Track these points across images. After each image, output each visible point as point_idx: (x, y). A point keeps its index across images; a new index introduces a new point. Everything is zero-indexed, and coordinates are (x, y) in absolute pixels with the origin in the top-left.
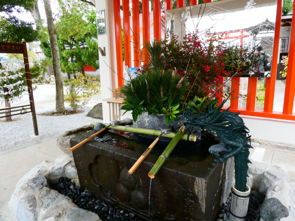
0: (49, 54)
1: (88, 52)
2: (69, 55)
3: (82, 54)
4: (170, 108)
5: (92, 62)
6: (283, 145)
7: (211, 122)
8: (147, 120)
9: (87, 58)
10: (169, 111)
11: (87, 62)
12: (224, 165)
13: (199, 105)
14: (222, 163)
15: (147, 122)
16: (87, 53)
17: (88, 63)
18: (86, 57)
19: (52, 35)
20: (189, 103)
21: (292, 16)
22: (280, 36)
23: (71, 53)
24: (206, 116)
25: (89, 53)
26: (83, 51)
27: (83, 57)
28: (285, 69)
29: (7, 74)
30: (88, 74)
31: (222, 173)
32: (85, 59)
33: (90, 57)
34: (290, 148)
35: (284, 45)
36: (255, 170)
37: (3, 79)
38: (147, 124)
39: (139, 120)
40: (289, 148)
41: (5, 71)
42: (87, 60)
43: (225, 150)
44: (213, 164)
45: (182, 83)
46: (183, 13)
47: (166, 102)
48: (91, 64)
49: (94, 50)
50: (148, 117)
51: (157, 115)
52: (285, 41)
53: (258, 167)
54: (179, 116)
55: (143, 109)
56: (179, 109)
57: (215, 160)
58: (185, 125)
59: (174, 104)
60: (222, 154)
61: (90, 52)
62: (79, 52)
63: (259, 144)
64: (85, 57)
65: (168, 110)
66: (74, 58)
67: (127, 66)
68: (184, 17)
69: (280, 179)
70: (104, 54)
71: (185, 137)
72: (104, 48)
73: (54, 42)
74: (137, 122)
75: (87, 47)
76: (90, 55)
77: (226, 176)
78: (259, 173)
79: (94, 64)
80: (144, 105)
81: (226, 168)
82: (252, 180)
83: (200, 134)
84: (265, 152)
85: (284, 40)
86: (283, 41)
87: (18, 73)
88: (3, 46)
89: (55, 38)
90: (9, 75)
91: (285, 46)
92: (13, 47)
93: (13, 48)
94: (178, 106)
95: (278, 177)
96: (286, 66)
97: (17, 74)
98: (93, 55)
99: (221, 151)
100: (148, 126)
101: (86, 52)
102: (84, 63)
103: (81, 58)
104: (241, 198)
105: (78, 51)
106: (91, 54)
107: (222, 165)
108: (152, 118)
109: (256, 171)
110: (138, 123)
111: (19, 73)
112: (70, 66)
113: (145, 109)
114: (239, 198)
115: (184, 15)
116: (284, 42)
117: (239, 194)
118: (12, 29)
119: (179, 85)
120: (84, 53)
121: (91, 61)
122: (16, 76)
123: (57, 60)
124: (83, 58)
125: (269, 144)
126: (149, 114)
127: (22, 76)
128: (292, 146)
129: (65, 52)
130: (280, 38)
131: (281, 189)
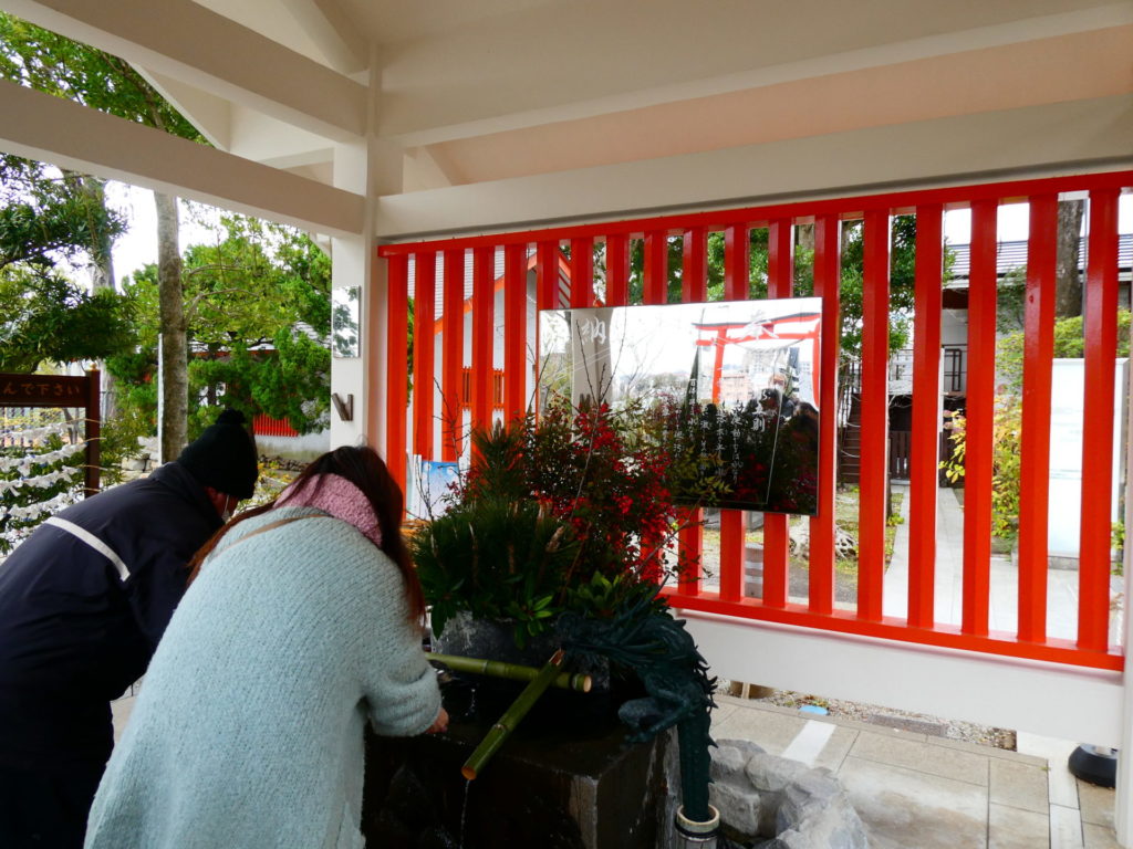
0: (125, 369)
1: (279, 372)
2: (203, 381)
3: (256, 378)
4: (530, 602)
5: (290, 408)
6: (898, 716)
7: (621, 643)
8: (468, 632)
9: (272, 391)
10: (526, 612)
11: (271, 408)
12: (657, 754)
13: (599, 597)
14: (648, 746)
15: (468, 637)
16: (274, 374)
17: (275, 411)
18: (267, 390)
19: (172, 334)
20: (579, 590)
21: (967, 281)
22: (943, 340)
23: (213, 372)
24: (612, 626)
25: (280, 376)
26: (259, 369)
27: (259, 388)
28: (956, 454)
29: (25, 471)
30: (267, 444)
31: (650, 773)
32: (264, 397)
33: (281, 389)
34: (917, 722)
35: (957, 370)
36: (766, 780)
37: (12, 489)
38: (469, 644)
39: (447, 633)
40: (913, 723)
41: (23, 463)
42: (270, 399)
43: (655, 711)
44: (623, 747)
45: (560, 539)
46: (587, 324)
47: (520, 585)
48: (285, 413)
49: (299, 367)
50: (473, 625)
51: (497, 619)
52: (960, 356)
53: (771, 769)
54: (552, 625)
55: (459, 603)
56: (549, 607)
57: (627, 737)
58: (564, 648)
59: (540, 593)
60: (646, 723)
61: (287, 372)
62: (246, 369)
63: (826, 712)
64: (264, 390)
65: (525, 608)
66: (221, 389)
67: (420, 457)
68: (590, 335)
69: (819, 800)
70: (347, 414)
71: (563, 680)
72: (351, 397)
73: (178, 358)
74: (441, 637)
75: (273, 352)
76: (284, 383)
77: (668, 786)
78: (774, 787)
79: (294, 413)
80: (465, 593)
81: (665, 762)
82: (758, 810)
83: (608, 672)
84: (833, 735)
85: (957, 353)
86: (954, 356)
87: (61, 470)
88: (29, 385)
89: (181, 345)
90: (31, 476)
91: (960, 372)
92: (59, 387)
93: (57, 390)
94: (549, 598)
95: (815, 793)
96: (959, 444)
97: (56, 472)
98: (294, 385)
99: (644, 714)
100: (470, 650)
101: (270, 372)
102: (257, 407)
103: (250, 393)
104: (696, 839)
105: (241, 368)
106: (288, 382)
107: (650, 750)
108: (481, 629)
109: (767, 783)
110: (444, 640)
111: (64, 467)
112: (204, 418)
113: (466, 603)
114: (690, 838)
115: (590, 329)
116: (957, 359)
117: (689, 829)
118: (49, 324)
119: (552, 545)
120: (264, 375)
121: (286, 403)
122: (55, 476)
123: (179, 414)
124: (255, 391)
125: (856, 711)
126: (475, 617)
127: (72, 477)
128: (921, 720)
129: (193, 370)
130: (943, 346)
131: (815, 824)
